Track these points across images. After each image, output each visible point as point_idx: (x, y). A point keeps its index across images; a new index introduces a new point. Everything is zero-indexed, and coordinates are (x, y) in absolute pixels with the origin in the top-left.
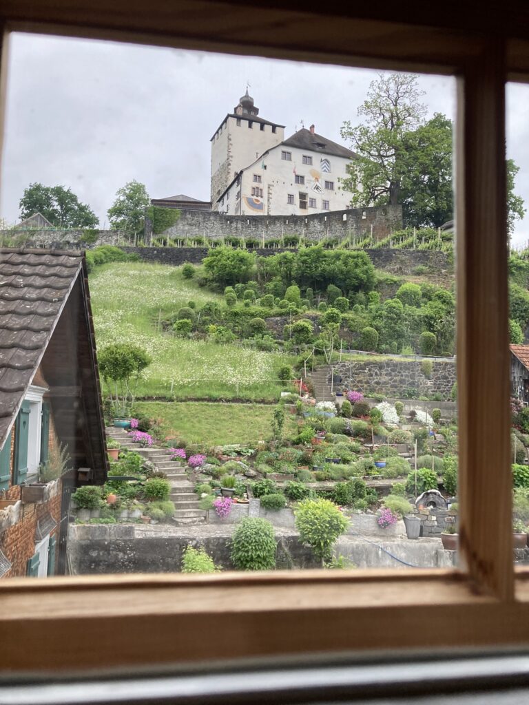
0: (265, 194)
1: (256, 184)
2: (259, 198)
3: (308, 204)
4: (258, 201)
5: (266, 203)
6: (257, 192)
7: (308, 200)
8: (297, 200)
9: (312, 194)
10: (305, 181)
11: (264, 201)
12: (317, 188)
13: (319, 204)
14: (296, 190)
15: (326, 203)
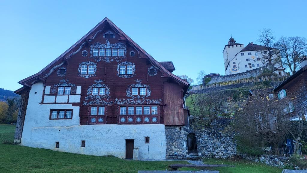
0: (237, 66)
1: (234, 65)
2: (236, 68)
3: (252, 66)
4: (235, 69)
5: (238, 69)
6: (235, 66)
7: (252, 65)
8: (248, 66)
9: (252, 63)
10: (250, 60)
11: (237, 68)
12: (254, 61)
13: (256, 65)
14: (247, 63)
15: (258, 65)
